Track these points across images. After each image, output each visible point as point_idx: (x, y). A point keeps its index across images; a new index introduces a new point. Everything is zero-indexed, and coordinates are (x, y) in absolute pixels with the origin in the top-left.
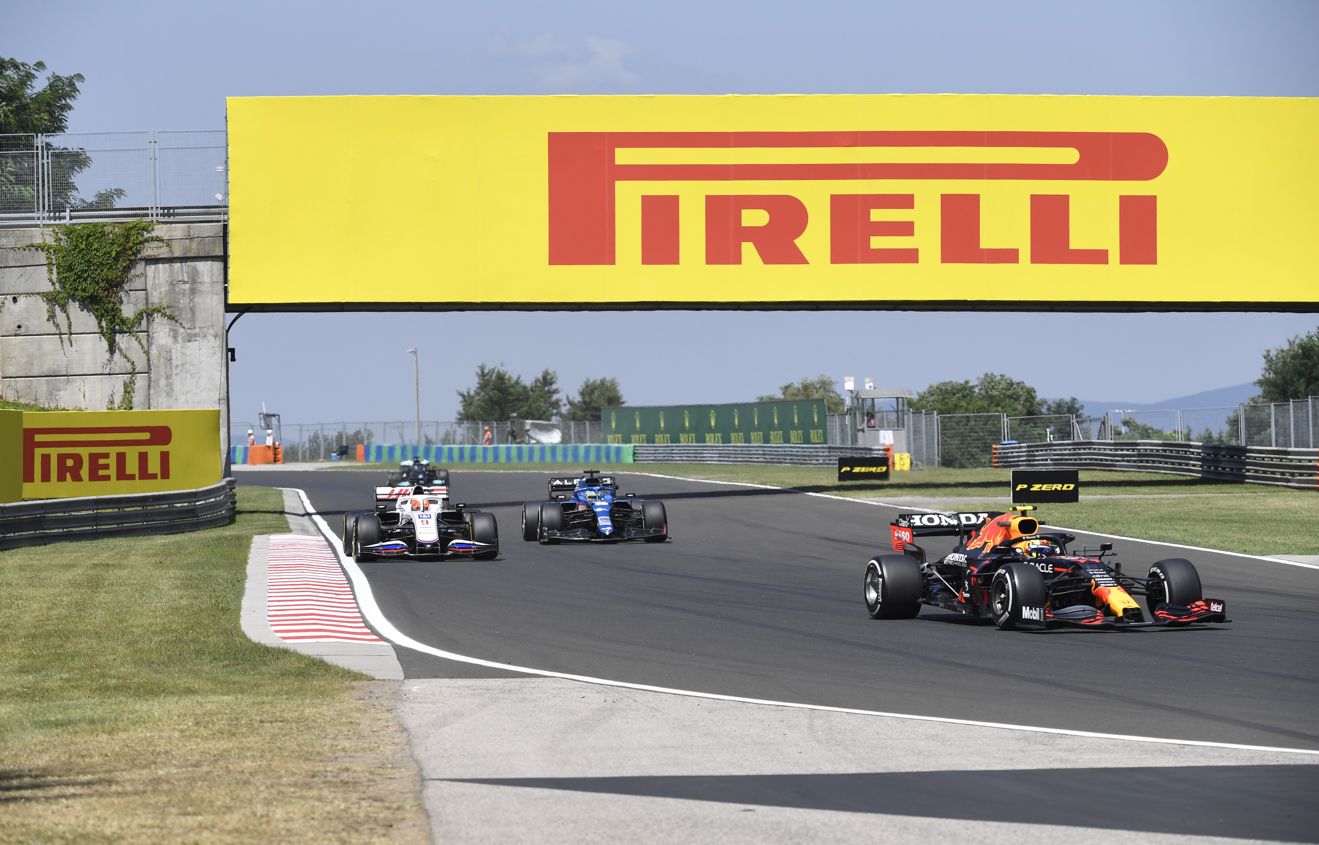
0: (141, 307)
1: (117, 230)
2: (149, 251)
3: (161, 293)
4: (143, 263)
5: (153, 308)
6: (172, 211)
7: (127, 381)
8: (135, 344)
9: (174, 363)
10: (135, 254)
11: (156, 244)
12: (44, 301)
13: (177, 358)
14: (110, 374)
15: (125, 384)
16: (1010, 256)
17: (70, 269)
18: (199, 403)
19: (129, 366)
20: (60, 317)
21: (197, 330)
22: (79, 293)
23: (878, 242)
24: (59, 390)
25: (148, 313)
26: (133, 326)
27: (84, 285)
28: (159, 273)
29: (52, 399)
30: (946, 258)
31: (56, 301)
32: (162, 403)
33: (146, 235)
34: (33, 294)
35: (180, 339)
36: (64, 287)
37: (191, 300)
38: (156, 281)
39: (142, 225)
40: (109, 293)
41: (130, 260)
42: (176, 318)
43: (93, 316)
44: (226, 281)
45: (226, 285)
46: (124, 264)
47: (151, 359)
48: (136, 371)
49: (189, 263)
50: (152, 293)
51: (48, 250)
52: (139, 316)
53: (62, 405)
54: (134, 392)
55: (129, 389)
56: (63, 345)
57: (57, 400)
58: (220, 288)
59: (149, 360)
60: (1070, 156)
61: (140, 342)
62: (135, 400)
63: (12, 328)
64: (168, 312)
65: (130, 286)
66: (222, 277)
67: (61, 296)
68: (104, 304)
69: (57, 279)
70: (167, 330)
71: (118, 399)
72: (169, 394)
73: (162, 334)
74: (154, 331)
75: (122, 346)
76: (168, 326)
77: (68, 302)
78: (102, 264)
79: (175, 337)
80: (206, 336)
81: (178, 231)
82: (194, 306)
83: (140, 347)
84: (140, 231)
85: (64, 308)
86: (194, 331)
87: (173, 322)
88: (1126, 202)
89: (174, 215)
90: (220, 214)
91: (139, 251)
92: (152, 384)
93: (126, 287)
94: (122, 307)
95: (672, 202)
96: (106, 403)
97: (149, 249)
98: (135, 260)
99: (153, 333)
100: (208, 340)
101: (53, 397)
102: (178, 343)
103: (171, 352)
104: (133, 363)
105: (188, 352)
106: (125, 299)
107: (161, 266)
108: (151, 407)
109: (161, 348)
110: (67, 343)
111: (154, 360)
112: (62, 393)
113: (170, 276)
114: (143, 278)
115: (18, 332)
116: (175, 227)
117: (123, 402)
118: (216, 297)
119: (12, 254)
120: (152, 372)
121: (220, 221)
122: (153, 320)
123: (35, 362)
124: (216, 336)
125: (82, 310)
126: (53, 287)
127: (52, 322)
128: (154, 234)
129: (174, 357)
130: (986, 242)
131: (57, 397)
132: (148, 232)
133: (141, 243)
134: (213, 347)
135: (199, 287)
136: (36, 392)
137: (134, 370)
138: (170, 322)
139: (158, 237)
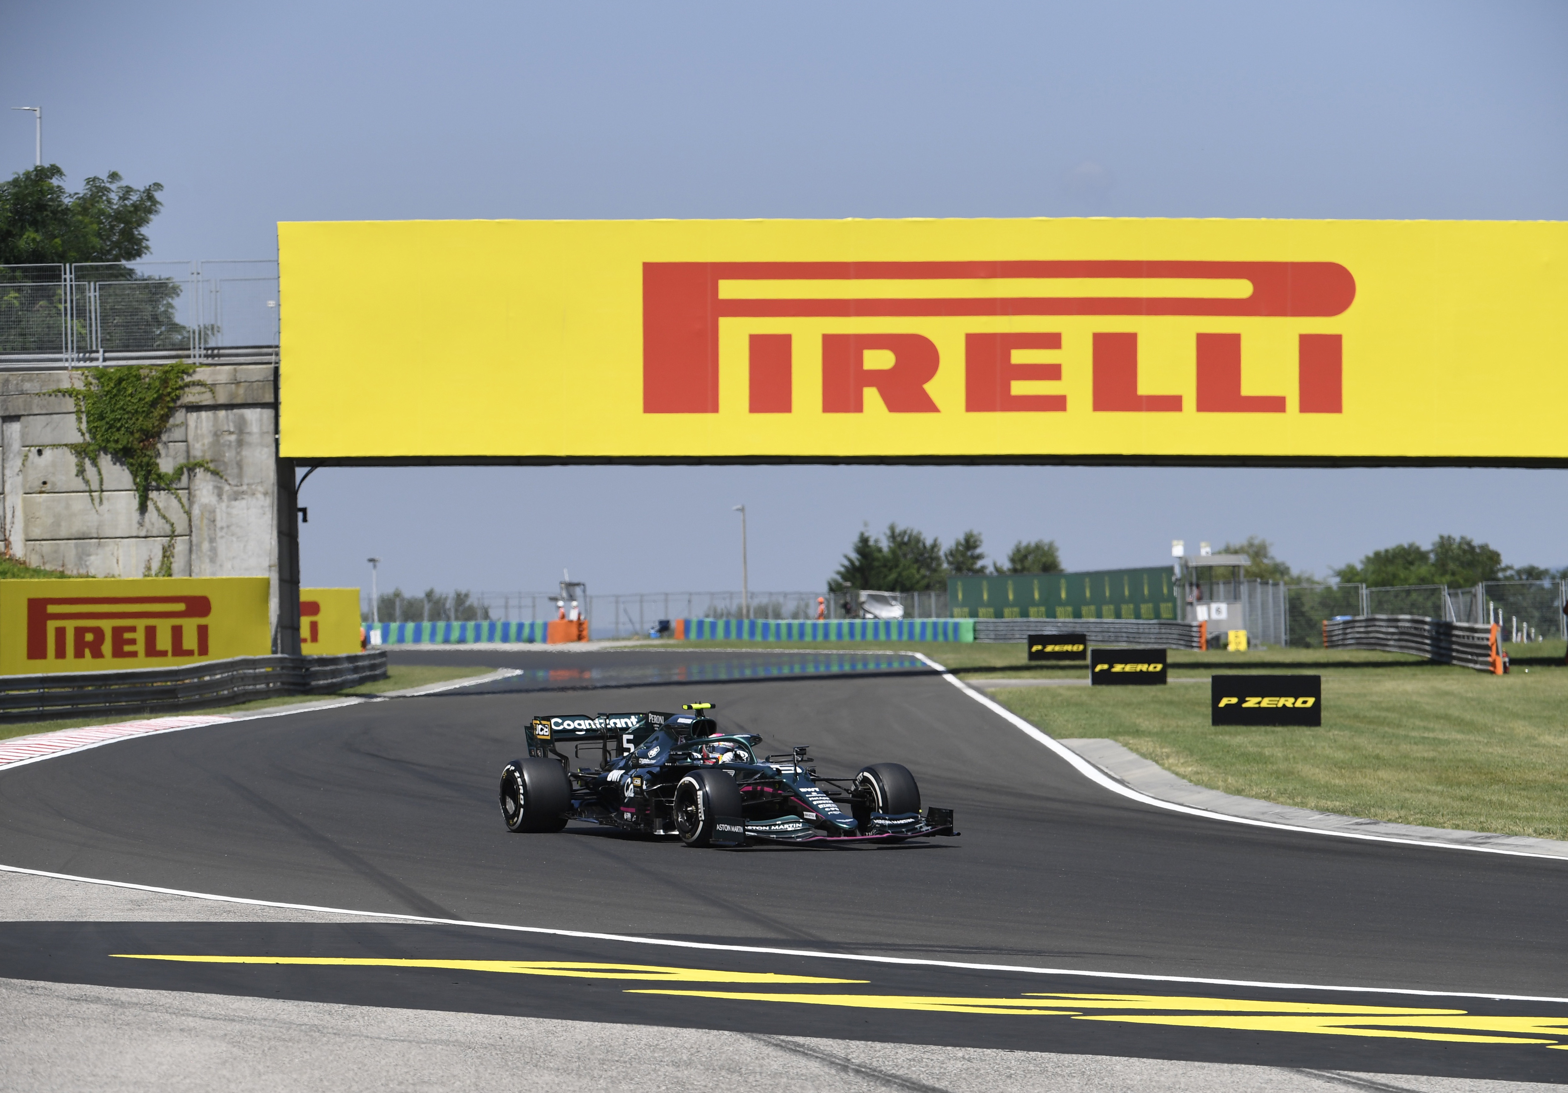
0: (181, 460)
1: (154, 373)
2: (191, 396)
3: (203, 445)
4: (184, 411)
5: (196, 462)
6: (216, 352)
7: (166, 545)
8: (174, 503)
9: (219, 524)
10: (174, 401)
11: (198, 389)
12: (72, 454)
13: (222, 519)
14: (146, 537)
15: (163, 549)
16: (1172, 403)
17: (101, 417)
18: (246, 569)
19: (168, 528)
20: (91, 471)
21: (245, 488)
22: (112, 445)
23: (1019, 388)
24: (89, 555)
25: (190, 468)
26: (171, 482)
27: (117, 436)
28: (201, 422)
29: (81, 565)
30: (1099, 405)
31: (86, 454)
32: (205, 570)
33: (187, 379)
34: (60, 445)
35: (225, 497)
36: (94, 438)
37: (238, 453)
38: (199, 432)
39: (182, 368)
40: (144, 445)
41: (169, 408)
42: (221, 474)
43: (127, 472)
44: (277, 431)
45: (277, 436)
46: (162, 412)
47: (192, 519)
48: (176, 533)
49: (235, 411)
50: (194, 445)
51: (76, 396)
52: (179, 472)
53: (92, 572)
54: (173, 557)
55: (168, 554)
56: (93, 504)
57: (87, 566)
58: (270, 439)
59: (190, 520)
60: (1242, 289)
61: (180, 501)
62: (175, 566)
63: (37, 484)
64: (212, 466)
65: (169, 437)
66: (272, 427)
67: (91, 448)
68: (138, 457)
69: (87, 428)
70: (210, 487)
71: (155, 565)
72: (213, 560)
73: (205, 492)
74: (196, 488)
75: (161, 505)
76: (211, 483)
77: (99, 455)
78: (136, 411)
79: (220, 496)
80: (254, 494)
81: (223, 374)
82: (241, 460)
83: (180, 506)
84: (180, 375)
85: (94, 463)
86: (241, 489)
87: (217, 478)
88: (1307, 342)
89: (219, 356)
90: (271, 354)
91: (178, 398)
92: (194, 548)
93: (164, 438)
94: (158, 461)
95: (784, 342)
96: (142, 570)
97: (190, 395)
98: (175, 408)
99: (195, 491)
100: (257, 499)
101: (83, 562)
102: (223, 501)
103: (214, 511)
104: (172, 525)
105: (234, 511)
106: (163, 452)
107: (203, 414)
108: (193, 574)
109: (204, 507)
110: (97, 501)
111: (196, 521)
112: (92, 558)
113: (214, 426)
114: (183, 428)
115: (43, 489)
116: (219, 370)
117: (161, 568)
118: (266, 450)
119: (36, 400)
120: (194, 534)
121: (270, 363)
122: (195, 476)
123: (63, 524)
124: (266, 494)
125: (115, 464)
126: (82, 438)
127: (81, 477)
128: (196, 377)
129: (218, 518)
130: (1145, 387)
131: (88, 563)
132: (189, 375)
133: (181, 388)
134: (262, 507)
135: (247, 438)
136: (64, 557)
137: (173, 532)
138: (213, 478)
139: (200, 381)
